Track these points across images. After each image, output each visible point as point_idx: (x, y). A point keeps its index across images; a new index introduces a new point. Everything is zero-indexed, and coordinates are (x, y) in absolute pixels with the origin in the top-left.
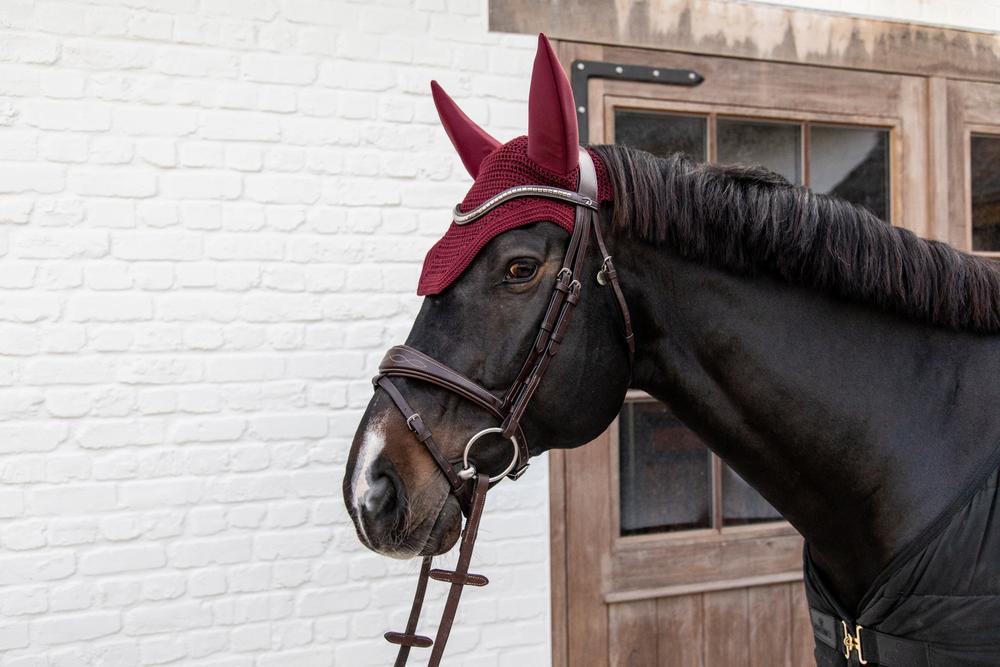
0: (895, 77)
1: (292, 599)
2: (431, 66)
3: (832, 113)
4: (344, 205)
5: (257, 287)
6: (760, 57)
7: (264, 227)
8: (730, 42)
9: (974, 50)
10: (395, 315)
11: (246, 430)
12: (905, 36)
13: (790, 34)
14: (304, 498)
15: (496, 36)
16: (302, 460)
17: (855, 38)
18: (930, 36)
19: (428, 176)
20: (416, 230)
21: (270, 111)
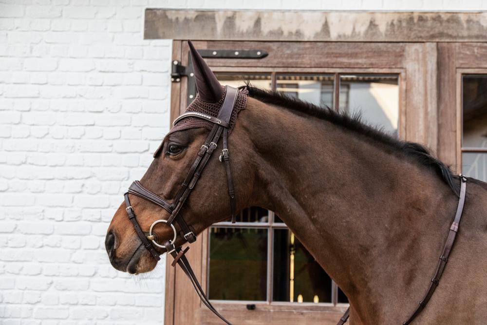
0: (401, 44)
1: (31, 309)
2: (115, 58)
3: (354, 68)
4: (67, 125)
5: (25, 163)
6: (306, 40)
7: (29, 136)
8: (286, 33)
10: (89, 177)
11: (16, 228)
12: (411, 19)
13: (326, 26)
14: (40, 262)
15: (148, 41)
16: (40, 245)
17: (372, 24)
18: (429, 19)
19: (109, 111)
20: (102, 137)
21: (35, 84)
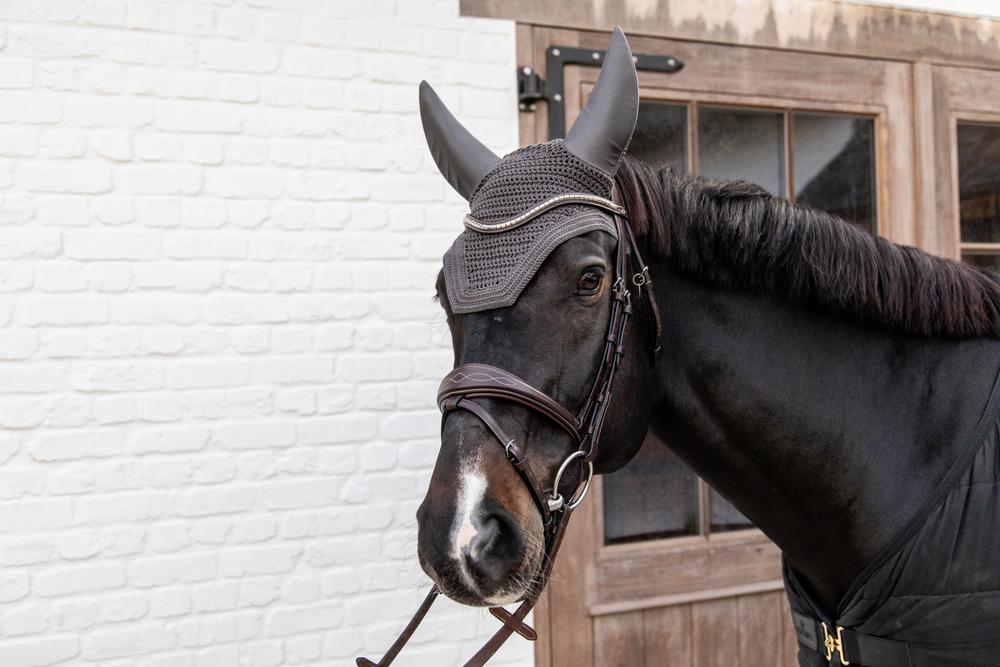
0: (879, 63)
1: (260, 618)
2: (401, 53)
4: (310, 200)
5: (219, 287)
6: (741, 41)
7: (225, 224)
8: (710, 27)
9: (958, 34)
10: (365, 315)
11: (209, 439)
12: (889, 20)
13: (771, 19)
14: (271, 510)
15: (467, 21)
16: (270, 470)
17: (838, 23)
18: (914, 21)
19: (398, 168)
20: (385, 226)
21: (231, 101)
